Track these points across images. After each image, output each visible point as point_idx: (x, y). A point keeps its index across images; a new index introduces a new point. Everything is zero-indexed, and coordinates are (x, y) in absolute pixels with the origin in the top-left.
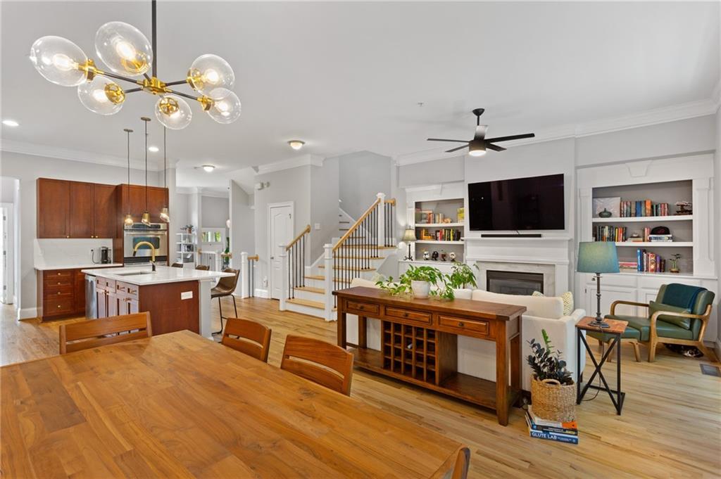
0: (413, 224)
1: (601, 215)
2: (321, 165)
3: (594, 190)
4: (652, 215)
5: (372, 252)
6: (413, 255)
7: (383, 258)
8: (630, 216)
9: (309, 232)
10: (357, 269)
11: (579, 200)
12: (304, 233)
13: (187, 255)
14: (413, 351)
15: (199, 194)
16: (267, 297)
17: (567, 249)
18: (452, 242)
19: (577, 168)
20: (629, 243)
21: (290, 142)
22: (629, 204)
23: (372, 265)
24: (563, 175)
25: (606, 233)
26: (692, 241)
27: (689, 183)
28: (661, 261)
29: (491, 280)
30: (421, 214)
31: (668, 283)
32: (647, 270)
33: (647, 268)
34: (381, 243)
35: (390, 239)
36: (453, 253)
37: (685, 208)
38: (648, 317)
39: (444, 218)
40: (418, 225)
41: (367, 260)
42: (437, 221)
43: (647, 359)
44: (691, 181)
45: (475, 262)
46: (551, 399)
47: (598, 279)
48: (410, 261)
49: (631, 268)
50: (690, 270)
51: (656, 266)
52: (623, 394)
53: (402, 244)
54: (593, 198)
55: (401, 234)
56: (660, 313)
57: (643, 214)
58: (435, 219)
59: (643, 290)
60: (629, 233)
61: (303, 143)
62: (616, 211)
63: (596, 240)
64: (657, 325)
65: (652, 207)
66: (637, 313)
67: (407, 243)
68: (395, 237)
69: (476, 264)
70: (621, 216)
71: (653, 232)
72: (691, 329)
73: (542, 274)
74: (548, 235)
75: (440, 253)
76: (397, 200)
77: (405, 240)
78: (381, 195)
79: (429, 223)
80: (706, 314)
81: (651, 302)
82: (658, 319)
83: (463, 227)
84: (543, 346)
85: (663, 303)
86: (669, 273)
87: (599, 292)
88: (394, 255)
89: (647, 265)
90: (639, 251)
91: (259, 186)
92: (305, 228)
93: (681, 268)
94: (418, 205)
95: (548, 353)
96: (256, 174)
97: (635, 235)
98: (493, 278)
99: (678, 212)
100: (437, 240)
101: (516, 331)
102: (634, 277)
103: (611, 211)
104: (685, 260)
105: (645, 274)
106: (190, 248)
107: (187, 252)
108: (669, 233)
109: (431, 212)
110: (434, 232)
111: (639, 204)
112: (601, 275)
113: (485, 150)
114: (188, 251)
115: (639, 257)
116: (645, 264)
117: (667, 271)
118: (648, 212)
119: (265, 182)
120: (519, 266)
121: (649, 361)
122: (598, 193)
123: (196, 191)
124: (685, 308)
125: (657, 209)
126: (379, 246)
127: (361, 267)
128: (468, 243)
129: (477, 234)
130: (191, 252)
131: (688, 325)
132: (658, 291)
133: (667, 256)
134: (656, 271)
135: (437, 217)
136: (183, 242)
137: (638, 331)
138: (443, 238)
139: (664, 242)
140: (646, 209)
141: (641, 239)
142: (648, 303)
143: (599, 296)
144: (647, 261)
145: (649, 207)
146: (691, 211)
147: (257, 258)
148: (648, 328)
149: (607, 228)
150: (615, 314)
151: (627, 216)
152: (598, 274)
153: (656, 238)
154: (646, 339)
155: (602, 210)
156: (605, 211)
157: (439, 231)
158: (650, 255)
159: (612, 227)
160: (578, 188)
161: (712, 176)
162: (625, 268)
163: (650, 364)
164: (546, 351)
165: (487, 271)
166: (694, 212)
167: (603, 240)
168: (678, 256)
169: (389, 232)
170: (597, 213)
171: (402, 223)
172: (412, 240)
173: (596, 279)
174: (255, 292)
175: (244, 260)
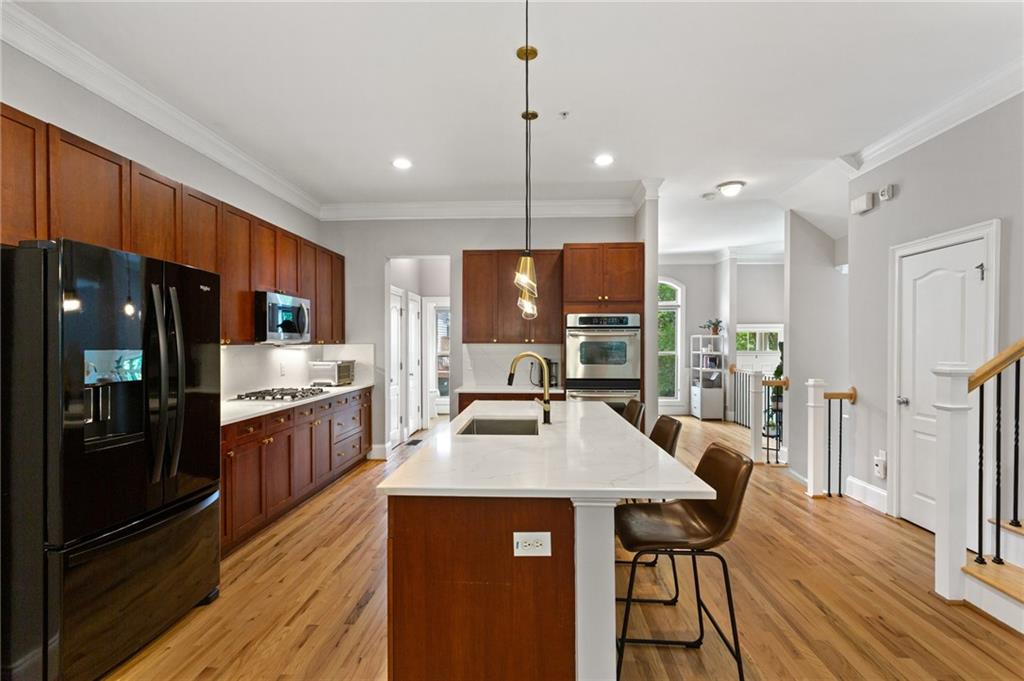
13: (711, 374)
15: (732, 260)
16: (884, 510)
91: (862, 203)
106: (715, 361)
107: (709, 369)
114: (711, 367)
123: (726, 256)
130: (717, 370)
136: (704, 350)
147: (853, 398)
174: (848, 484)
175: (815, 401)
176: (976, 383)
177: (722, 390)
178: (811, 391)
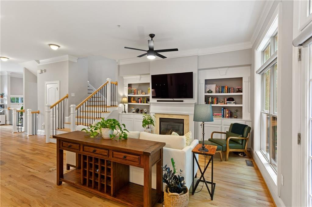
0: (127, 95)
1: (208, 92)
2: (76, 62)
3: (206, 80)
4: (228, 92)
5: (103, 109)
6: (127, 110)
7: (110, 112)
8: (220, 93)
9: (67, 98)
10: (93, 118)
11: (199, 85)
12: (65, 98)
14: (99, 173)
15: (8, 75)
16: (44, 135)
17: (194, 108)
18: (145, 104)
19: (199, 70)
20: (219, 105)
21: (50, 45)
22: (219, 87)
23: (103, 116)
24: (192, 72)
25: (210, 100)
26: (242, 104)
27: (241, 78)
28: (231, 113)
29: (161, 123)
30: (132, 90)
31: (233, 123)
32: (226, 117)
33: (226, 116)
34: (109, 104)
35: (114, 102)
36: (145, 109)
37: (240, 90)
38: (226, 139)
39: (142, 92)
40: (129, 95)
41: (100, 114)
42: (138, 93)
43: (225, 159)
44: (242, 78)
45: (154, 114)
46: (174, 205)
47: (203, 124)
48: (125, 113)
49: (220, 116)
50: (241, 117)
51: (229, 115)
52: (215, 184)
53: (121, 105)
54: (205, 84)
55: (120, 100)
56: (231, 138)
57: (224, 92)
58: (137, 93)
59: (224, 126)
60: (219, 101)
61: (59, 47)
62: (214, 90)
63: (206, 103)
64: (230, 143)
65: (228, 89)
66: (221, 137)
67: (124, 104)
68: (117, 101)
69: (154, 115)
70: (216, 93)
71: (228, 100)
72: (242, 144)
73: (184, 119)
74: (186, 101)
75: (140, 109)
76: (118, 82)
77: (123, 103)
78: (108, 79)
79: (135, 94)
80: (248, 137)
81: (227, 131)
82: (230, 140)
83: (149, 97)
84: (172, 169)
85: (231, 132)
86: (234, 118)
87: (203, 132)
88: (117, 110)
89: (226, 114)
90: (222, 108)
91: (39, 71)
92: (65, 96)
93: (238, 116)
94: (130, 85)
95: (174, 173)
96: (38, 65)
97: (221, 101)
98: (163, 122)
99: (237, 91)
100: (138, 103)
101: (159, 158)
102: (220, 120)
103: (212, 90)
104: (239, 112)
105: (225, 119)
106: (2, 106)
108: (234, 101)
109: (136, 89)
110: (137, 99)
111: (223, 87)
112: (205, 123)
113: (155, 56)
115: (222, 111)
116: (225, 114)
117: (233, 117)
118: (226, 91)
119: (43, 70)
120: (174, 116)
121: (226, 161)
122: (207, 82)
123: (6, 74)
124: (240, 134)
125: (229, 90)
126: (107, 105)
127: (96, 117)
128: (151, 104)
129: (155, 100)
130: (3, 109)
131: (241, 142)
132: (229, 126)
133: (233, 111)
134: (229, 117)
135: (138, 92)
137: (222, 147)
138: (141, 102)
139: (232, 105)
140: (225, 89)
141: (223, 103)
142: (226, 132)
143: (203, 134)
144: (226, 113)
145: (226, 89)
146: (242, 91)
147: (39, 113)
148: (226, 145)
149: (210, 98)
150: (213, 138)
151: (218, 93)
152: (203, 122)
153: (229, 103)
154: (225, 150)
155: (209, 90)
156: (210, 90)
157: (139, 99)
158: (227, 110)
159: (213, 97)
160: (199, 79)
161: (250, 76)
162: (217, 116)
163: (227, 162)
164: (173, 172)
165: (160, 118)
166: (243, 91)
167: (209, 104)
168: (237, 111)
169: (113, 98)
170: (207, 91)
171: (121, 94)
172: (126, 103)
173: (202, 125)
174: (38, 132)
175: (29, 114)
176: (52, 107)
177: (4, 116)
178: (28, 111)
